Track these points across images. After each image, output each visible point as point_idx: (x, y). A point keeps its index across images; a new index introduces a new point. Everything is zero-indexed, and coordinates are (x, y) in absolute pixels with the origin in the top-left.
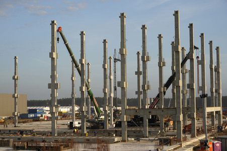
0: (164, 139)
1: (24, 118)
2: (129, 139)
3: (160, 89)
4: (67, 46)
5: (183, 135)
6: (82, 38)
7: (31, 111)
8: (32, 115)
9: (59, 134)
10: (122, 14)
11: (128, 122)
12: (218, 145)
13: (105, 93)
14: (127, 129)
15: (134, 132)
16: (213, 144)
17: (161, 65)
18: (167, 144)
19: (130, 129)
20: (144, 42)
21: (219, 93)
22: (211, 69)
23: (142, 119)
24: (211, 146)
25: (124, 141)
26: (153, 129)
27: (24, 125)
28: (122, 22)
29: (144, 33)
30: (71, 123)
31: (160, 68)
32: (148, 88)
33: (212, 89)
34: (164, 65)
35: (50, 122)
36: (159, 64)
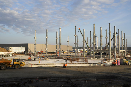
0: (105, 59)
1: (71, 52)
2: (96, 58)
3: (106, 45)
4: (81, 33)
6: (84, 31)
7: (73, 50)
9: (77, 56)
10: (94, 24)
11: (95, 54)
13: (91, 46)
15: (98, 56)
16: (118, 61)
19: (96, 56)
20: (101, 32)
21: (125, 46)
22: (122, 39)
23: (100, 53)
25: (94, 59)
26: (104, 56)
28: (94, 26)
29: (101, 29)
30: (82, 54)
31: (106, 39)
32: (102, 45)
33: (122, 45)
35: (74, 53)
36: (106, 38)
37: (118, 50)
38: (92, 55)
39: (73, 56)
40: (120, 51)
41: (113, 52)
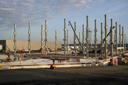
0: (100, 58)
1: (59, 50)
2: (89, 57)
3: (101, 41)
4: (72, 27)
5: (107, 57)
6: (75, 24)
8: (63, 49)
9: (67, 55)
10: (87, 16)
11: (89, 52)
12: (117, 60)
13: (83, 42)
14: (88, 54)
15: (92, 55)
16: (115, 60)
17: (102, 33)
18: (101, 60)
19: (89, 54)
20: (95, 25)
21: (123, 43)
22: (120, 34)
23: (94, 51)
24: (114, 61)
25: (87, 58)
26: (99, 54)
27: (59, 52)
28: (87, 19)
29: (95, 22)
30: (73, 52)
31: (102, 34)
32: (97, 41)
33: (120, 41)
34: (103, 33)
35: (64, 51)
36: (101, 32)
37: (115, 48)
38: (85, 53)
39: (62, 55)
40: (118, 48)
41: (110, 49)
